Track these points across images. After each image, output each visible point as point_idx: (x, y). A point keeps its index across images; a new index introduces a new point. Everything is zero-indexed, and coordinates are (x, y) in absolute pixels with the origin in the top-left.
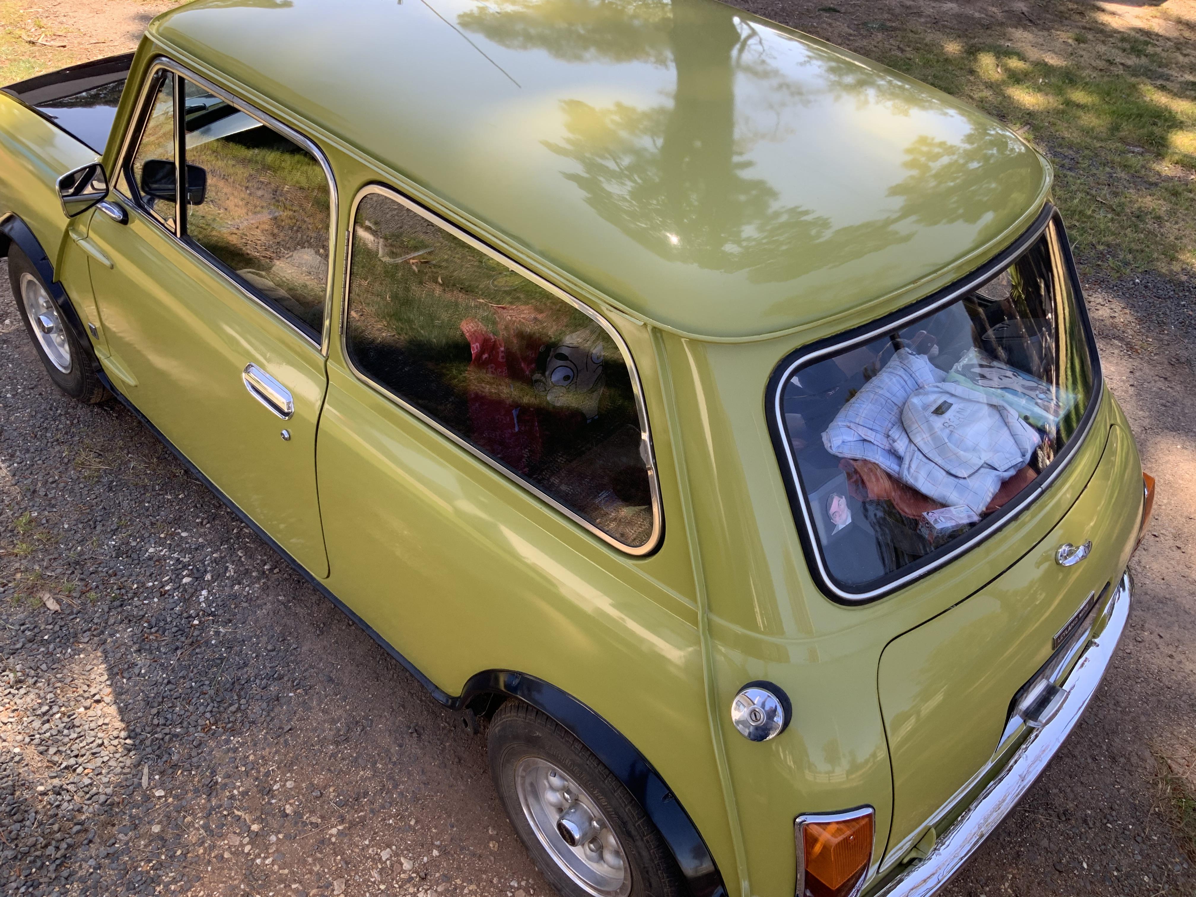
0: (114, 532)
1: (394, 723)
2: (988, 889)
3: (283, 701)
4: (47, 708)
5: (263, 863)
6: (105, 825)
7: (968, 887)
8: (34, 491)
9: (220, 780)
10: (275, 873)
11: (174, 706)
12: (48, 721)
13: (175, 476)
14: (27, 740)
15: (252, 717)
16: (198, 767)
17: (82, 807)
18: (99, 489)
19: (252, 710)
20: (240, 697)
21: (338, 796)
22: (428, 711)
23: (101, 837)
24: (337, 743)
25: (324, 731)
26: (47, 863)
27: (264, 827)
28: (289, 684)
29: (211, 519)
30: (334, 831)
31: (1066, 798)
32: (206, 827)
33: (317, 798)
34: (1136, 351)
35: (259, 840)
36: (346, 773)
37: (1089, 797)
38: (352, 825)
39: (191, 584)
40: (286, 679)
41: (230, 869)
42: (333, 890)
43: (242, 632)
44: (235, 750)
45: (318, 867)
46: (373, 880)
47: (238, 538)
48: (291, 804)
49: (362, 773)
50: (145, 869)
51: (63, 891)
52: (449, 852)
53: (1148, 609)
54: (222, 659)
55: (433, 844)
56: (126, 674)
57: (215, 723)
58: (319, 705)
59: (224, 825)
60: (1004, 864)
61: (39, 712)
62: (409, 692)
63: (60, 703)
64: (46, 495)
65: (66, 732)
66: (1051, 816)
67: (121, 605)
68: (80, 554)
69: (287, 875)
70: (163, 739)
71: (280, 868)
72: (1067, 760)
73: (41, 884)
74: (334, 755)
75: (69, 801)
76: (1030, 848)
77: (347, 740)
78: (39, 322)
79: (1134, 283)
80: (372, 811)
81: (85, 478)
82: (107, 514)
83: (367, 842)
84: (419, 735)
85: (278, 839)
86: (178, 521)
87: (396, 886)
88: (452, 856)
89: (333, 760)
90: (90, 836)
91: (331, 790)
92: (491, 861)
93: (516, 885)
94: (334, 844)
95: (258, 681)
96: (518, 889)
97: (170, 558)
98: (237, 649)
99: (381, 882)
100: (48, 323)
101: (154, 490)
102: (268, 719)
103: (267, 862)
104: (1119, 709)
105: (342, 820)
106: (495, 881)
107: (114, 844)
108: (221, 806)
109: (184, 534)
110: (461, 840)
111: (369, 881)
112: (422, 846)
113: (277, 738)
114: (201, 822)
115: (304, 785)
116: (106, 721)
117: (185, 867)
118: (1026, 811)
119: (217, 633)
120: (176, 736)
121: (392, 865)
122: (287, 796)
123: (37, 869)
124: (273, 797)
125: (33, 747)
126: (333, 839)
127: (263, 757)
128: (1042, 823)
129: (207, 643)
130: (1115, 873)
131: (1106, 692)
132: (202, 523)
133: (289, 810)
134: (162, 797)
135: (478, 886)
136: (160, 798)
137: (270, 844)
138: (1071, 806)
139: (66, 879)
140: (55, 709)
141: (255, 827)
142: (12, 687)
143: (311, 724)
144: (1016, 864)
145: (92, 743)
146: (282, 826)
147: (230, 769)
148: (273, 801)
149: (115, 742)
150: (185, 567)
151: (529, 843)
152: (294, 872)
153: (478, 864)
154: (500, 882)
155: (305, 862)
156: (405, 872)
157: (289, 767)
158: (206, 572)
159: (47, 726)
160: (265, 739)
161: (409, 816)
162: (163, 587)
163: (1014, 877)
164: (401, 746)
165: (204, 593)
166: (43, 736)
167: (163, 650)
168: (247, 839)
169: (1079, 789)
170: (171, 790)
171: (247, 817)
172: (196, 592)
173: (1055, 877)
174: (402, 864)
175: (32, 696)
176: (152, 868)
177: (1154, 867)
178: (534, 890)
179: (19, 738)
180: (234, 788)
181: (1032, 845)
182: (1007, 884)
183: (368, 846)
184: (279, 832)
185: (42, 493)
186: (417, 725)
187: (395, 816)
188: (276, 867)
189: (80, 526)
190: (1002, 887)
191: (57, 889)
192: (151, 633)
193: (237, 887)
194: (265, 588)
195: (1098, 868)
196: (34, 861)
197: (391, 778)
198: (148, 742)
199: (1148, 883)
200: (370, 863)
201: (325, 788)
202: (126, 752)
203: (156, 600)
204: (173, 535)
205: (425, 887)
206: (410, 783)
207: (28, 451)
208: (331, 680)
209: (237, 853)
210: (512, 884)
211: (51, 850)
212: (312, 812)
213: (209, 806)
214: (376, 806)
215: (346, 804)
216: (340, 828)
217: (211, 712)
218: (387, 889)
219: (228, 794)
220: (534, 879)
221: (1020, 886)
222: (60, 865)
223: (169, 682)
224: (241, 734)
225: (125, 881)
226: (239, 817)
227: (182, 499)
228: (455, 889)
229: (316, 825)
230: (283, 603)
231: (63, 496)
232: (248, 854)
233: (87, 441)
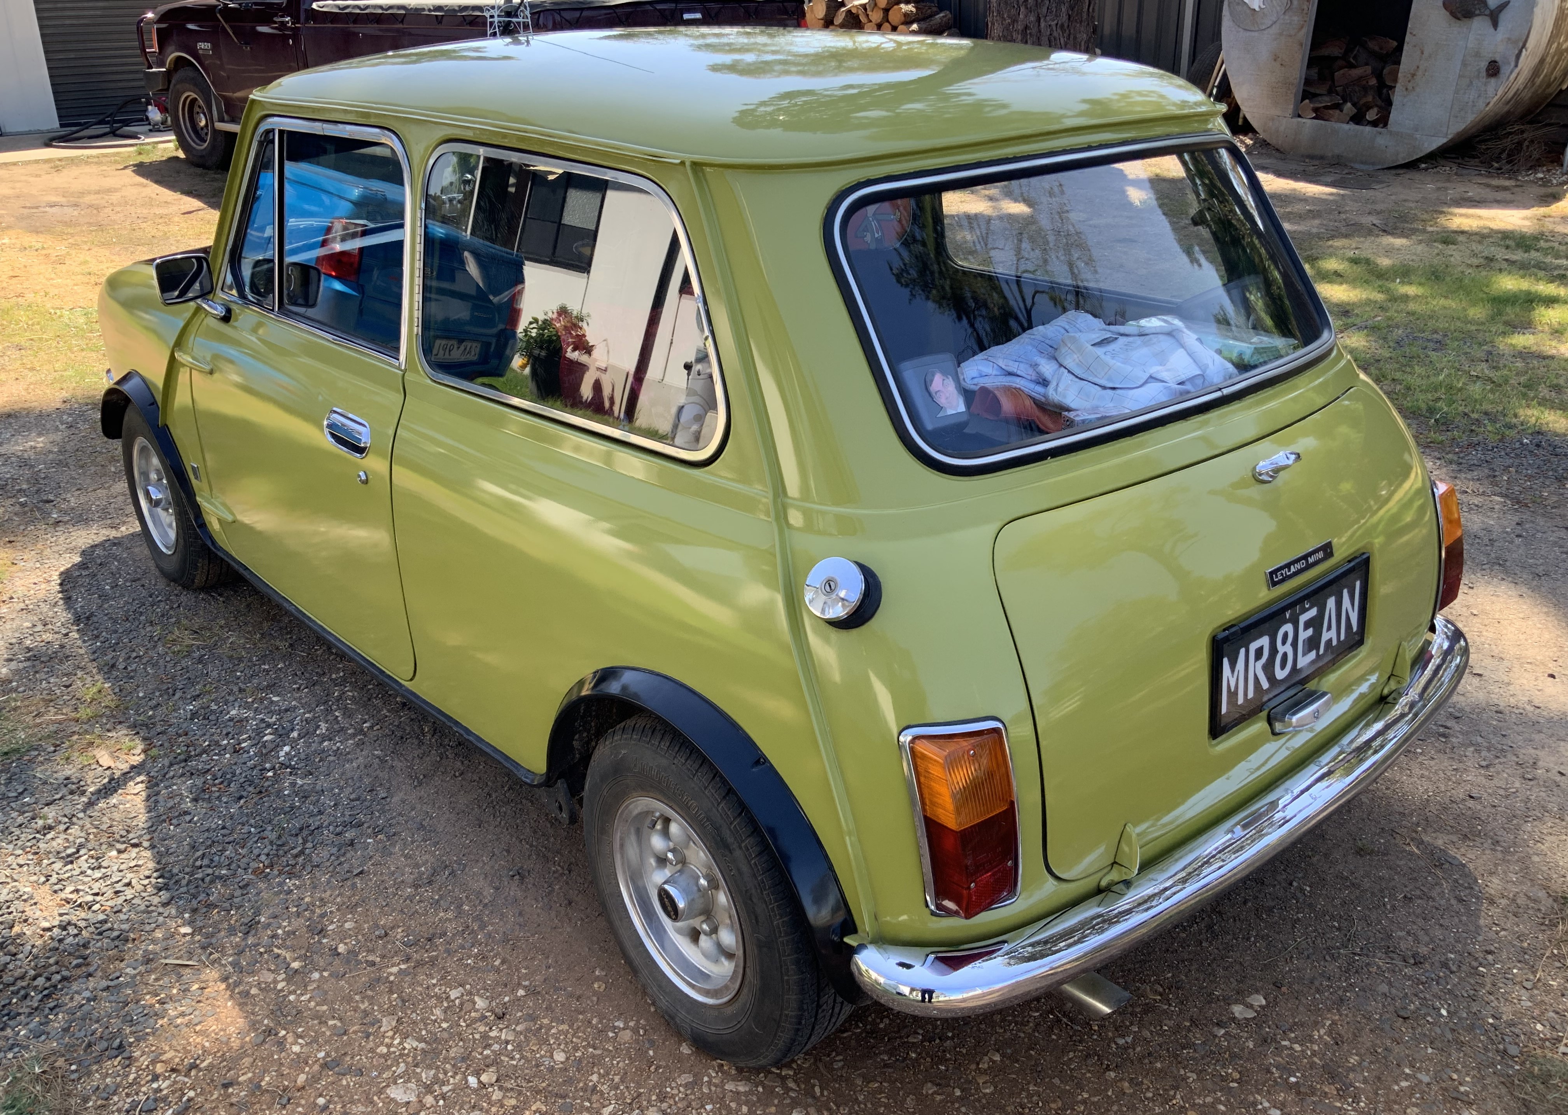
0: (195, 698)
1: (492, 867)
2: (1293, 1035)
3: (358, 846)
4: (73, 850)
5: (298, 1000)
6: (111, 960)
7: (1263, 1032)
8: (113, 666)
9: (263, 920)
10: (310, 1009)
11: (224, 850)
12: (72, 862)
13: (277, 649)
14: (43, 879)
15: (316, 859)
16: (238, 908)
17: (89, 942)
18: (187, 662)
19: (318, 855)
20: (305, 841)
21: (408, 936)
22: (538, 855)
23: (104, 971)
24: (416, 886)
25: (403, 875)
26: (33, 994)
27: (306, 965)
28: (369, 831)
29: (310, 684)
30: (395, 970)
31: (1417, 940)
32: (234, 964)
33: (380, 937)
34: (1526, 505)
35: (297, 978)
36: (421, 915)
37: (1452, 940)
38: (419, 964)
39: (272, 741)
40: (366, 825)
41: (255, 1005)
42: (380, 1027)
43: (323, 783)
44: (290, 892)
45: (366, 1004)
46: (433, 1018)
47: (338, 700)
48: (346, 944)
49: (442, 914)
50: (148, 1003)
51: (43, 1020)
52: (539, 993)
53: (1543, 747)
54: (292, 808)
55: (519, 984)
56: (174, 821)
57: (271, 866)
58: (403, 850)
59: (257, 962)
60: (1319, 1009)
61: (63, 855)
62: (517, 837)
63: (90, 846)
64: (125, 668)
65: (89, 872)
66: (1393, 959)
67: (186, 761)
68: (150, 718)
69: (324, 1012)
70: (203, 880)
71: (317, 1004)
72: (1419, 901)
73: (19, 1014)
74: (411, 898)
75: (76, 936)
76: (1361, 993)
77: (430, 883)
78: (147, 494)
79: (1522, 444)
80: (447, 951)
81: (174, 653)
82: (191, 682)
83: (434, 981)
84: (522, 878)
85: (322, 976)
86: (271, 687)
87: (463, 1024)
88: (543, 996)
89: (408, 902)
90: (91, 969)
91: (400, 930)
92: (592, 1001)
93: (622, 1026)
94: (392, 982)
95: (331, 828)
96: (624, 1029)
97: (254, 719)
98: (313, 798)
99: (446, 1020)
100: (156, 495)
101: (250, 660)
102: (336, 863)
103: (303, 998)
104: (1499, 848)
105: (408, 959)
106: (594, 1022)
107: (118, 978)
108: (258, 944)
109: (275, 699)
110: (557, 981)
111: (428, 1019)
112: (506, 986)
113: (343, 881)
114: (230, 959)
115: (366, 926)
116: (140, 863)
117: (199, 1002)
118: (1355, 954)
119: (293, 784)
120: (220, 877)
121: (462, 1004)
122: (343, 936)
123: (19, 1000)
124: (324, 937)
125: (48, 887)
126: (392, 978)
127: (321, 900)
128: (1379, 967)
129: (279, 792)
130: (1491, 1021)
131: (1480, 832)
132: (299, 689)
133: (341, 948)
134: (188, 934)
135: (571, 1026)
136: (185, 935)
137: (310, 981)
138: (1423, 950)
139: (51, 1009)
140: (82, 852)
141: (296, 965)
142: (38, 832)
143: (389, 868)
144: (1338, 1010)
145: (117, 882)
146: (331, 964)
147: (278, 910)
148: (325, 941)
149: (146, 882)
150: (269, 726)
151: (638, 961)
152: (334, 1009)
153: (575, 1004)
154: (600, 1022)
155: (350, 1000)
156: (477, 1011)
157: (352, 908)
158: (292, 730)
159: (69, 867)
160: (329, 882)
161: (495, 956)
162: (239, 744)
163: (1334, 1023)
164: (497, 889)
165: (287, 748)
166: (61, 877)
167: (224, 799)
168: (284, 976)
169: (1438, 933)
170: (201, 928)
171: (288, 956)
172: (277, 747)
173: (1398, 1024)
174: (474, 1003)
175: (59, 841)
176: (159, 1002)
177: (1552, 1014)
178: (646, 1031)
179: (35, 878)
180: (279, 928)
181: (1363, 990)
182: (1322, 1031)
183: (434, 985)
184: (325, 970)
185: (121, 667)
186: (522, 868)
187: (476, 956)
188: (313, 1004)
189: (157, 694)
190: (1316, 1033)
191: (37, 1019)
192: (215, 785)
193: (261, 1022)
194: (360, 745)
195: (1465, 1015)
196: (18, 992)
197: (478, 918)
198: (184, 882)
199: (1542, 1032)
200: (434, 1001)
201: (392, 928)
202: (155, 891)
203: (228, 756)
204: (262, 700)
205: (501, 1026)
206: (501, 923)
207: (116, 632)
208: (421, 827)
209: (265, 989)
210: (616, 1024)
211: (40, 981)
212: (370, 951)
213: (243, 943)
214: (454, 946)
215: (415, 944)
216: (403, 967)
217: (268, 855)
218: (451, 1027)
219: (269, 932)
220: (647, 1020)
221: (1343, 1033)
222: (48, 996)
223: (224, 828)
224: (299, 877)
225: (123, 1013)
226: (278, 956)
227: (280, 669)
228: (540, 1029)
229: (373, 964)
230: (379, 757)
231: (145, 669)
232: (282, 990)
233: (184, 622)
